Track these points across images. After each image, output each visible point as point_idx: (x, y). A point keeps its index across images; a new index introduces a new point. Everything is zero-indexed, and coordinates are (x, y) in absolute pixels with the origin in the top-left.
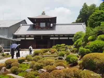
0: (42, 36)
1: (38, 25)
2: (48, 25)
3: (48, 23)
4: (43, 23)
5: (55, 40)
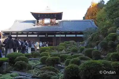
1: (41, 21)
4: (48, 19)
5: (61, 37)
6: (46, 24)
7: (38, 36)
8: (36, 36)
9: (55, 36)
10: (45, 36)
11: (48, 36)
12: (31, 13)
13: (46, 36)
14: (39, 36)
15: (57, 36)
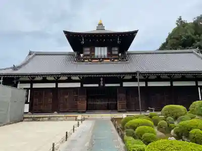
1: (89, 53)
2: (113, 53)
3: (113, 49)
4: (102, 48)
7: (82, 85)
8: (78, 85)
9: (122, 85)
10: (97, 85)
11: (107, 85)
13: (102, 84)
14: (85, 85)
15: (125, 84)
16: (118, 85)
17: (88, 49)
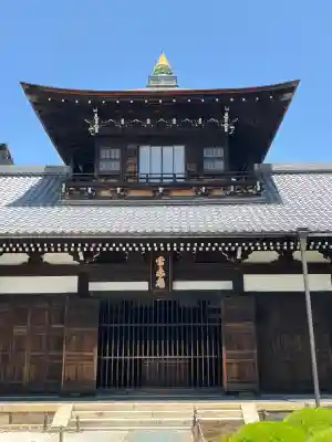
0: (160, 261)
1: (115, 167)
2: (208, 166)
4: (168, 149)
6: (154, 188)
7: (83, 285)
8: (68, 284)
9: (239, 284)
10: (143, 286)
11: (180, 286)
12: (31, 90)
13: (161, 283)
14: (94, 287)
15: (253, 283)
16: (226, 285)
17: (116, 153)
